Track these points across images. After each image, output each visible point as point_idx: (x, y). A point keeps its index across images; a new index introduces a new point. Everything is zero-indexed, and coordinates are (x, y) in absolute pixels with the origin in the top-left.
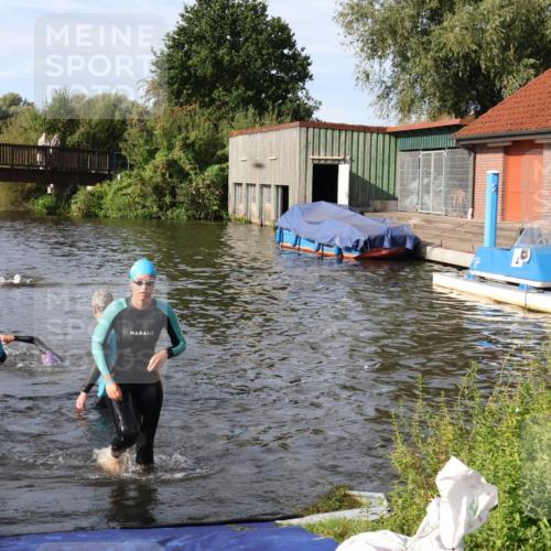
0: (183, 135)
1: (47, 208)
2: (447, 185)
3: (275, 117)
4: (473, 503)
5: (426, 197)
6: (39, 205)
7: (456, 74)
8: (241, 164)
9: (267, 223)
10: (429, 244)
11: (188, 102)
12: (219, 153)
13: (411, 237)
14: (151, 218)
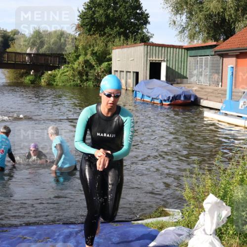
0: (92, 49)
1: (31, 81)
2: (210, 72)
3: (133, 41)
4: (220, 214)
5: (200, 78)
6: (27, 80)
7: (214, 22)
8: (118, 62)
9: (129, 89)
10: (202, 99)
11: (94, 34)
12: (108, 57)
13: (193, 95)
14: (77, 86)
